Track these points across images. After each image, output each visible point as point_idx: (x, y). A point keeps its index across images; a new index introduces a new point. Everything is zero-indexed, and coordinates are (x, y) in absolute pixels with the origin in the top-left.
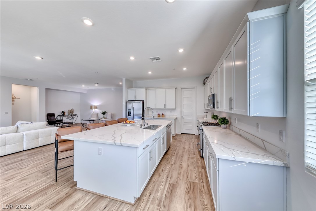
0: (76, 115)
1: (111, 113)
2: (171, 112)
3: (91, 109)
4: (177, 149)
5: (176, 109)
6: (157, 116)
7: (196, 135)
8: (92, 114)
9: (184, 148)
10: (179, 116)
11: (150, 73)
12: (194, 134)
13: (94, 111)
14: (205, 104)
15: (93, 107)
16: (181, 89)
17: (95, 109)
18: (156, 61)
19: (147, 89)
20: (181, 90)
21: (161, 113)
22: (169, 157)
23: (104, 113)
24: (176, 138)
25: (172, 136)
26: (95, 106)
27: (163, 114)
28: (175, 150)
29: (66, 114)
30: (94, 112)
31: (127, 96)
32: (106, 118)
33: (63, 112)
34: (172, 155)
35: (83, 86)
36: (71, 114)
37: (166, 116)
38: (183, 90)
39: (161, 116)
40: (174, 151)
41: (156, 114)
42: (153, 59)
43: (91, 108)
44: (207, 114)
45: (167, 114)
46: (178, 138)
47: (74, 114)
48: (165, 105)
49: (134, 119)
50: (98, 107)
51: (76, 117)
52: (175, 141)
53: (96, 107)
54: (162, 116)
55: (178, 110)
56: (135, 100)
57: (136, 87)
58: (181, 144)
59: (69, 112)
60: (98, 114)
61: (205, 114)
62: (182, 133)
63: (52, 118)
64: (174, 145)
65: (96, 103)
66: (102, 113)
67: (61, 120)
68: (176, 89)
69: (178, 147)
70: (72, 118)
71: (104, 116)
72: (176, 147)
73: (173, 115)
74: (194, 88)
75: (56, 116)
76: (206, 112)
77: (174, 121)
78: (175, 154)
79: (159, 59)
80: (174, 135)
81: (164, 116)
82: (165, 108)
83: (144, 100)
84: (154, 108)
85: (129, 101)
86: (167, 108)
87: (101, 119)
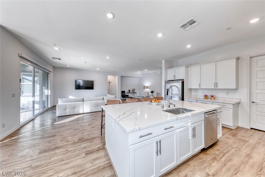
1: (157, 92)
2: (227, 93)
4: (231, 152)
6: (203, 97)
8: (145, 92)
9: (249, 156)
10: (245, 101)
11: (189, 46)
15: (145, 87)
16: (251, 57)
17: (146, 88)
18: (190, 27)
19: (187, 67)
20: (250, 60)
21: (209, 94)
22: (209, 159)
24: (236, 134)
25: (223, 127)
27: (212, 96)
28: (225, 152)
29: (131, 92)
30: (146, 91)
31: (166, 77)
32: (154, 96)
33: (129, 90)
34: (214, 159)
35: (139, 72)
36: (133, 92)
37: (219, 99)
39: (209, 98)
40: (222, 153)
41: (201, 95)
42: (184, 26)
43: (144, 88)
46: (241, 134)
47: (135, 92)
48: (216, 84)
49: (172, 99)
50: (148, 87)
51: (136, 94)
52: (231, 137)
53: (147, 87)
54: (211, 99)
55: (244, 90)
56: (174, 79)
57: (177, 66)
58: (244, 147)
60: (148, 93)
62: (252, 128)
63: (124, 94)
64: (227, 143)
65: (147, 84)
67: (128, 95)
69: (234, 150)
70: (133, 94)
72: (230, 148)
73: (232, 98)
75: (126, 93)
77: (231, 105)
78: (223, 159)
79: (195, 22)
80: (233, 128)
81: (214, 99)
82: (215, 88)
83: (183, 80)
84: (198, 88)
85: (168, 81)
86: (219, 87)
87: (150, 96)
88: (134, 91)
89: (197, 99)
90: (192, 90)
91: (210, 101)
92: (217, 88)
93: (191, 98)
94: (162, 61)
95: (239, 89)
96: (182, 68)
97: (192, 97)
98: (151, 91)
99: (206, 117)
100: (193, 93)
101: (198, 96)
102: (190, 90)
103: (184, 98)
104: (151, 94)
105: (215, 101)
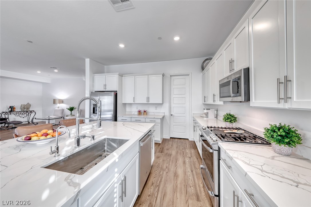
0: (33, 111)
2: (156, 107)
3: (54, 103)
5: (162, 104)
6: (137, 113)
7: (191, 141)
8: (56, 110)
10: (167, 114)
11: (122, 46)
12: (188, 139)
13: (58, 106)
14: (205, 97)
15: (57, 102)
16: (171, 76)
17: (59, 103)
19: (121, 75)
20: (170, 78)
21: (142, 109)
23: (71, 109)
24: (163, 148)
26: (59, 100)
27: (145, 112)
30: (59, 108)
31: (93, 85)
32: (74, 116)
33: (11, 107)
36: (25, 110)
37: (150, 114)
38: (173, 78)
39: (143, 113)
40: (156, 186)
41: (134, 110)
44: (208, 111)
45: (151, 110)
46: (166, 148)
47: (31, 110)
48: (148, 99)
50: (64, 101)
51: (33, 115)
53: (62, 102)
54: (144, 114)
55: (166, 105)
56: (104, 90)
59: (23, 107)
60: (63, 110)
61: (206, 111)
62: (171, 138)
65: (61, 95)
66: (68, 109)
67: (6, 119)
68: (163, 75)
71: (71, 113)
73: (159, 113)
74: (188, 75)
76: (207, 109)
77: (159, 121)
80: (160, 142)
81: (146, 114)
82: (147, 103)
83: (117, 91)
84: (132, 102)
85: (95, 92)
86: (150, 102)
87: (67, 116)
88: (28, 109)
89: (131, 117)
90: (127, 104)
91: (143, 117)
92: (149, 103)
93: (125, 115)
94: (85, 59)
95: (164, 104)
96: (115, 75)
97: (127, 113)
98: (69, 108)
99: (141, 146)
100: (128, 109)
101: (132, 112)
102: (125, 104)
103: (117, 116)
104: (69, 112)
105: (147, 117)
